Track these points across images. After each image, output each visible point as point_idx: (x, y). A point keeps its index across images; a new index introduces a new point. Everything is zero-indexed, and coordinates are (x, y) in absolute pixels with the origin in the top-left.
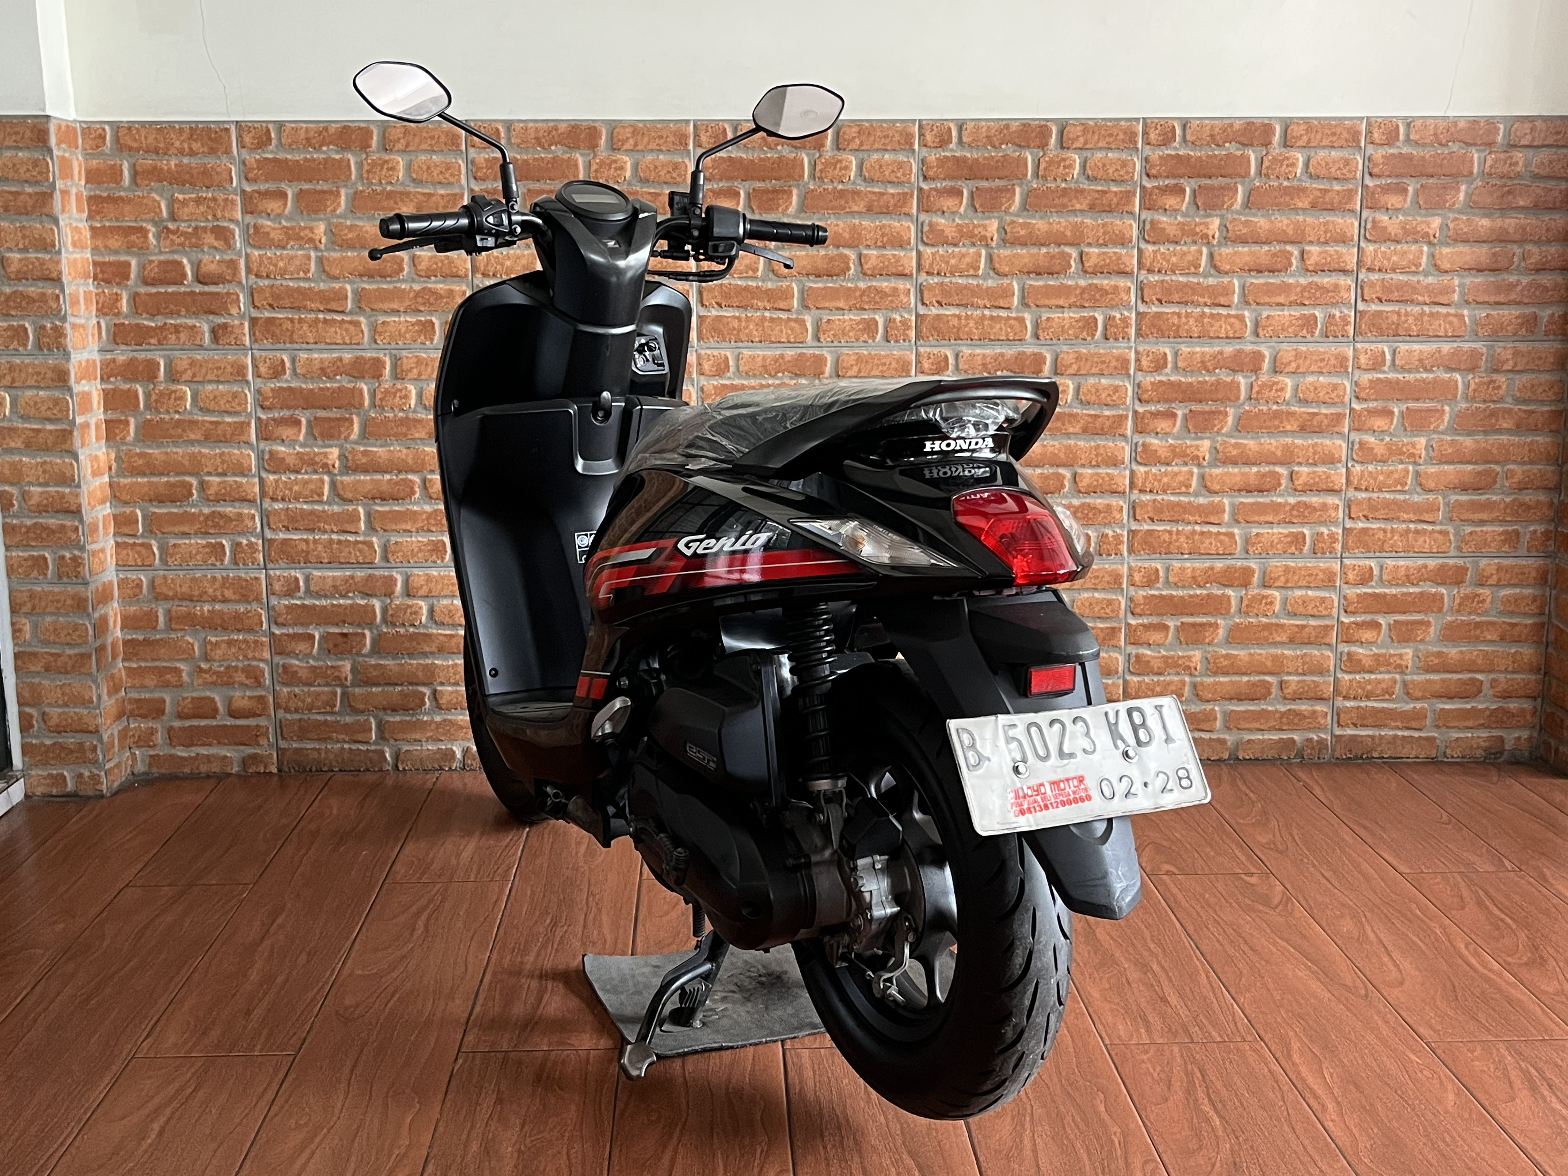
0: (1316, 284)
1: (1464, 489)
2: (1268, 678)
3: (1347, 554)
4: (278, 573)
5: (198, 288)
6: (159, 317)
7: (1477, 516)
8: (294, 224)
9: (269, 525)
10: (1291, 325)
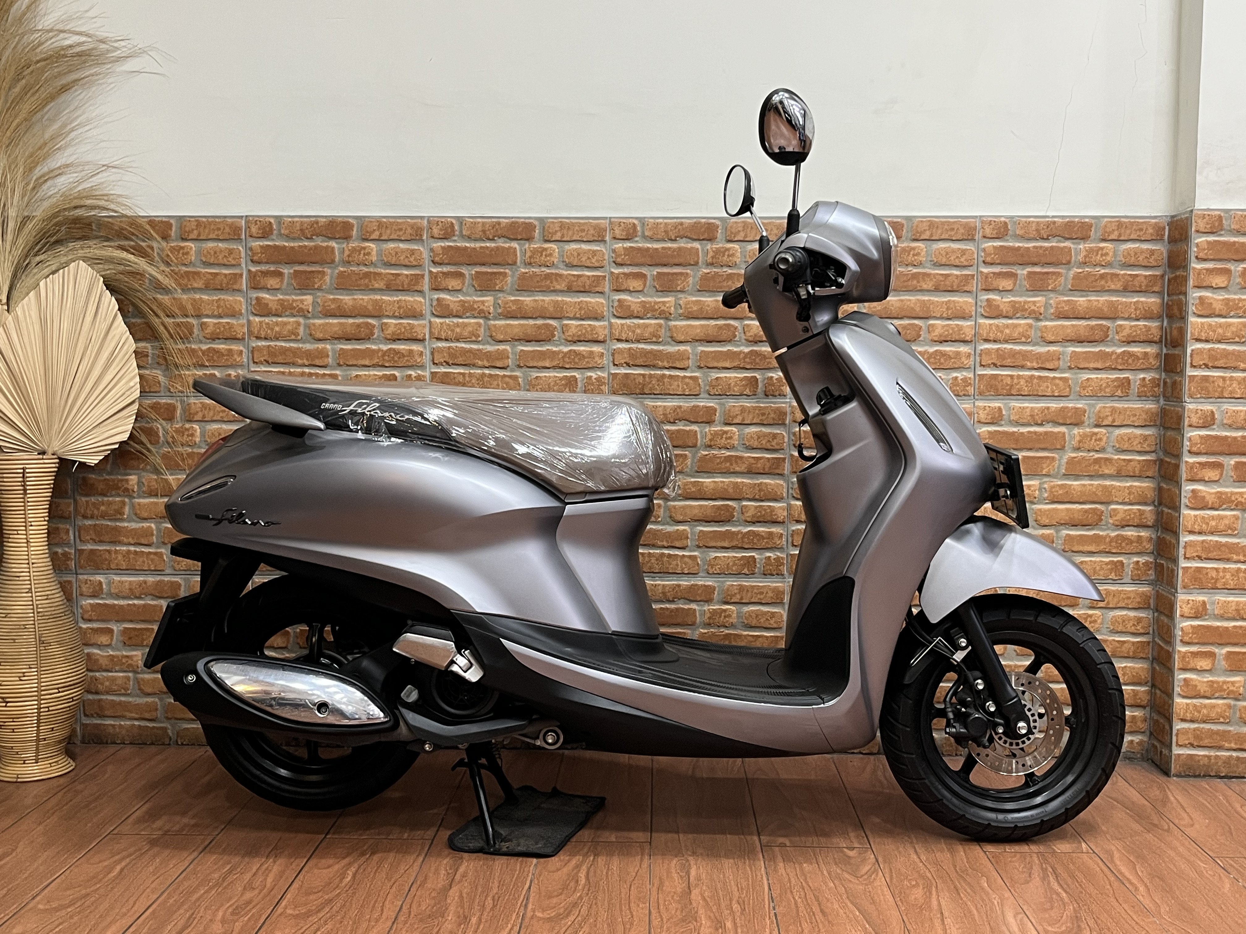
0: (941, 352)
1: (1074, 525)
4: (86, 577)
7: (1086, 548)
9: (80, 537)
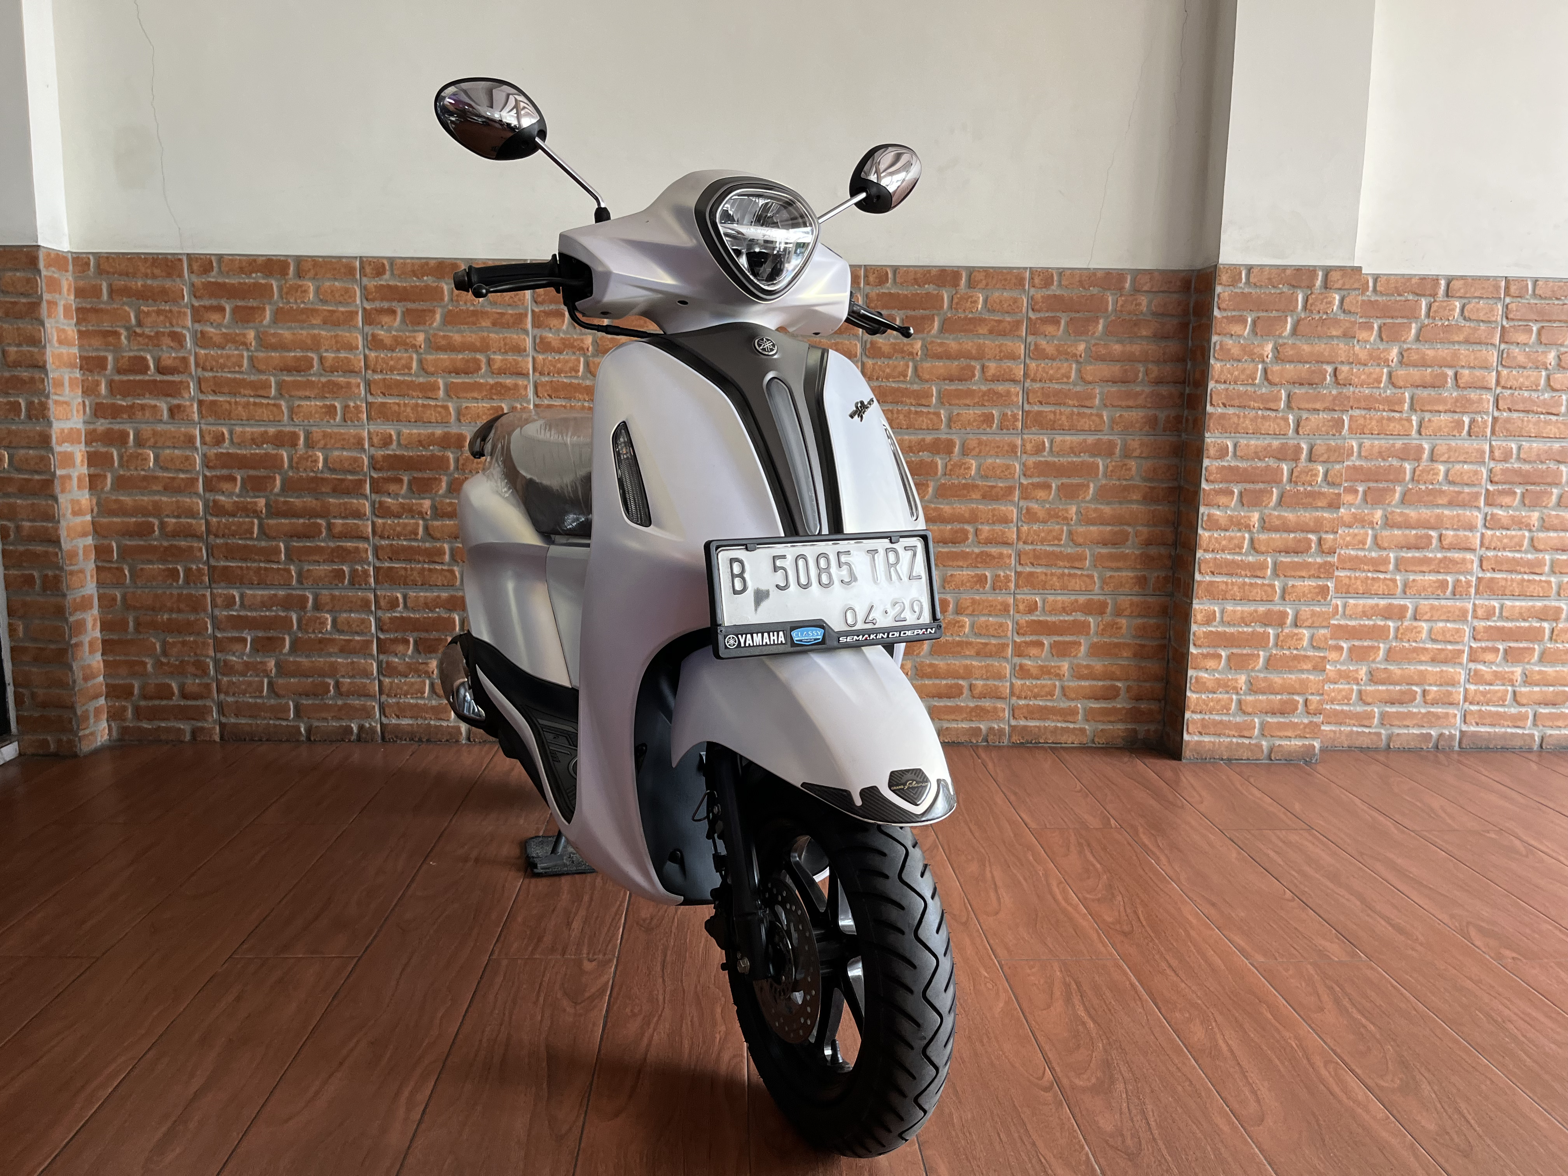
0: (994, 390)
1: (1105, 544)
2: (961, 682)
3: (1018, 591)
4: (220, 591)
5: (159, 378)
6: (129, 398)
7: (1114, 565)
8: (231, 331)
9: (212, 555)
10: (975, 420)
